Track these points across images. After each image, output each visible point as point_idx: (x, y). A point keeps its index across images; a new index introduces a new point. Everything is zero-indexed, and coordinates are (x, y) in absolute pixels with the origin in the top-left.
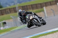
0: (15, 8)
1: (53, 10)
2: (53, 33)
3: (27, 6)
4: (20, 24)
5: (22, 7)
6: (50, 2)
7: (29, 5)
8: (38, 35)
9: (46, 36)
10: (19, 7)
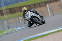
0: (2, 10)
1: (43, 12)
2: (43, 37)
3: (14, 8)
4: (8, 28)
5: (10, 9)
6: (39, 3)
7: (17, 8)
8: (27, 39)
9: (35, 40)
10: (5, 9)
